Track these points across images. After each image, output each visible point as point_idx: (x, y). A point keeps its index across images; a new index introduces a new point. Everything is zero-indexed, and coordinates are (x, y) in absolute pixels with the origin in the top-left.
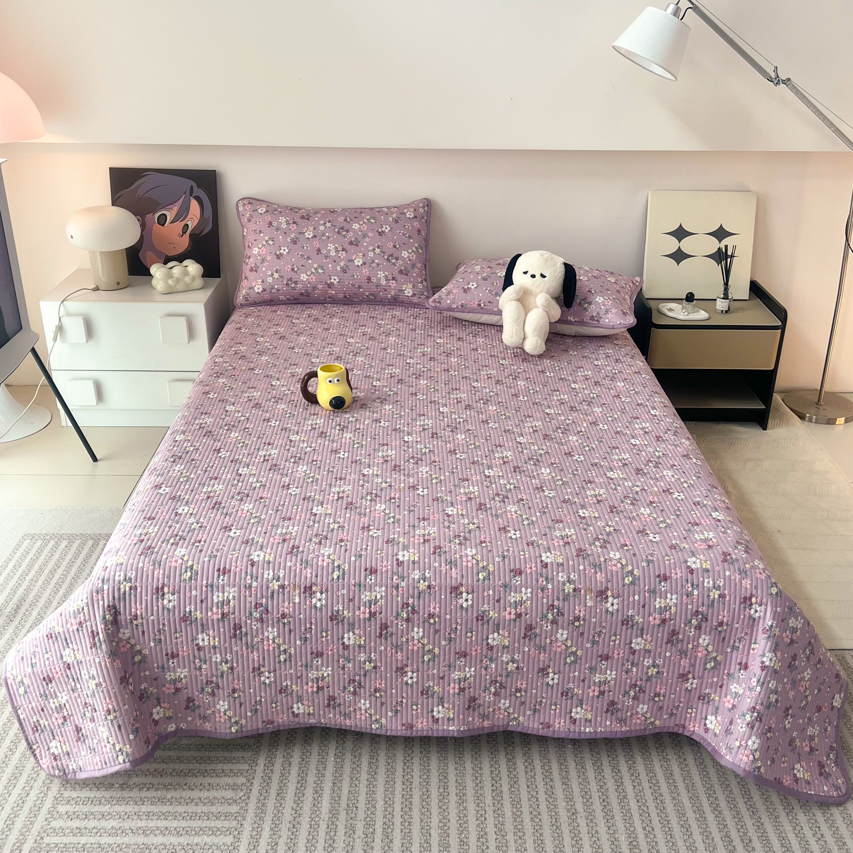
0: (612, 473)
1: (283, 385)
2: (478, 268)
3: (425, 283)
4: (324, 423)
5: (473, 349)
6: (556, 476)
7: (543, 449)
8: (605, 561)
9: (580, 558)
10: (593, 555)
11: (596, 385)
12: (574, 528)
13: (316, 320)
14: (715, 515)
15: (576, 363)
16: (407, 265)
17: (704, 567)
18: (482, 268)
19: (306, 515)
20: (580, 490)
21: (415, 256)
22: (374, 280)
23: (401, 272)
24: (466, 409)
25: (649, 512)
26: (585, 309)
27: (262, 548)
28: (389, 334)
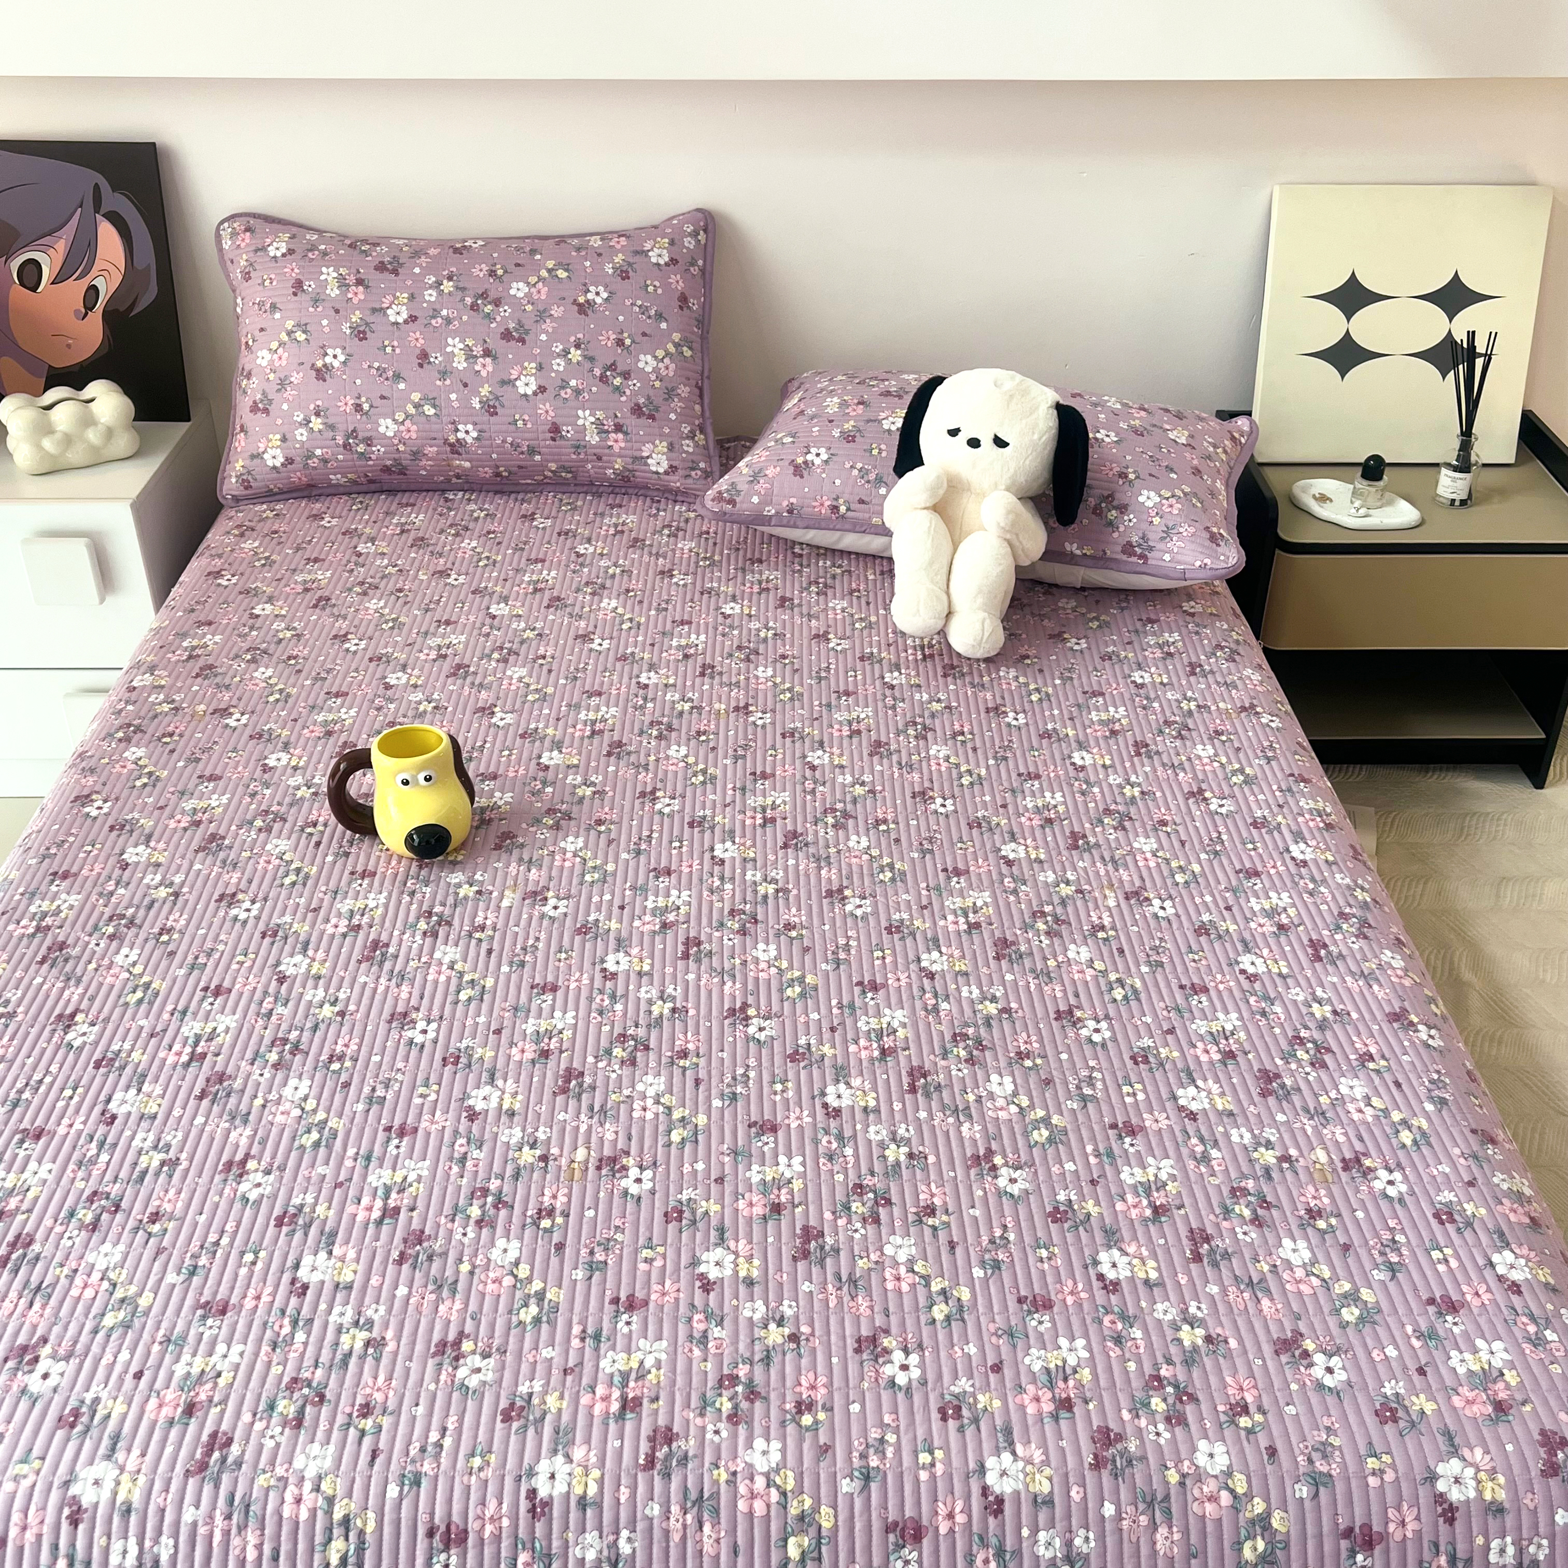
0: (1192, 1091)
1: (295, 768)
2: (832, 405)
3: (700, 437)
4: (386, 906)
5: (817, 636)
6: (1032, 1106)
7: (994, 999)
8: (1182, 1484)
9: (1105, 1473)
10: (1143, 1458)
11: (1138, 754)
12: (1086, 1336)
13: (420, 542)
14: (1503, 1260)
15: (1084, 679)
16: (651, 392)
17: (1488, 1496)
18: (844, 404)
19: (274, 1294)
20: (1101, 1164)
21: (672, 367)
22: (568, 431)
23: (637, 410)
24: (785, 846)
25: (1307, 1255)
26: (1110, 524)
27: (113, 1449)
28: (603, 587)
